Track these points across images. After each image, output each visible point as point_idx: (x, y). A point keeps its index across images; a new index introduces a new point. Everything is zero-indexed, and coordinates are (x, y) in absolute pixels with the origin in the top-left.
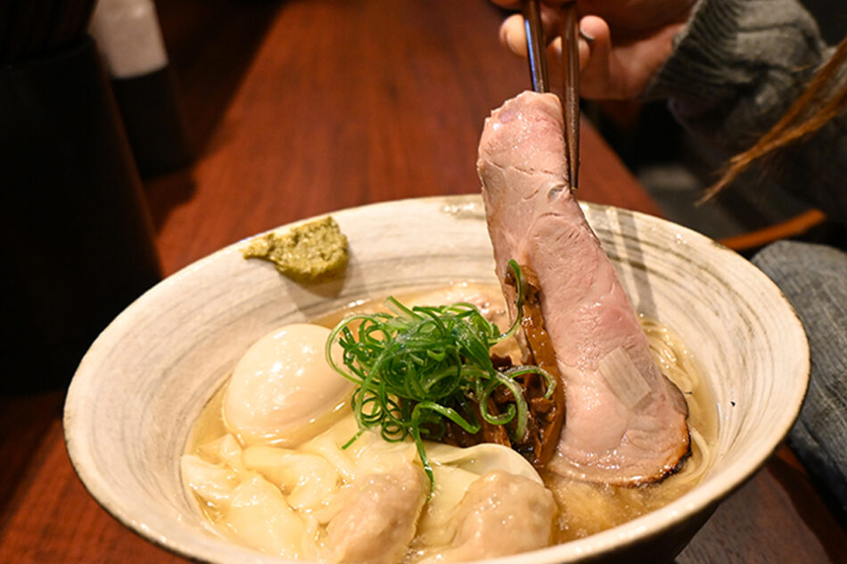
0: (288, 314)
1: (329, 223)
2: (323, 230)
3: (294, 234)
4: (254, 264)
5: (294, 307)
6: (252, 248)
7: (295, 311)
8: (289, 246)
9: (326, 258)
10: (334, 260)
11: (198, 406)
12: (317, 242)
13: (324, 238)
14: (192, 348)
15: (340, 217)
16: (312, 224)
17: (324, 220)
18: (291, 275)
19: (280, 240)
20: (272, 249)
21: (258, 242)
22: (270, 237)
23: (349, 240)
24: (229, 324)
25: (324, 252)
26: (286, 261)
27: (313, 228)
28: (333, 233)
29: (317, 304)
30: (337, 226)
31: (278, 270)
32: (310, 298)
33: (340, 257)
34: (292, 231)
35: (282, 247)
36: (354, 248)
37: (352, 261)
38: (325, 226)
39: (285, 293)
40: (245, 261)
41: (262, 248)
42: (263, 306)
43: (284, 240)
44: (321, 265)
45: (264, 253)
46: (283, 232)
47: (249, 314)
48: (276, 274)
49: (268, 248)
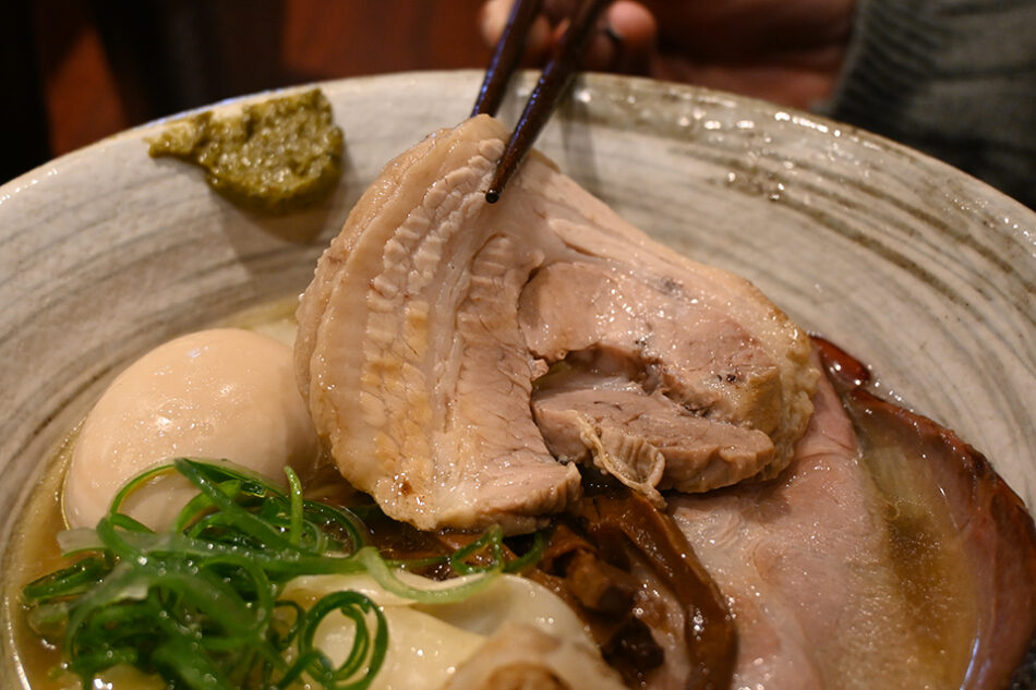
0: (220, 267)
1: (315, 104)
2: (302, 116)
3: (247, 118)
4: (164, 169)
5: (230, 253)
6: (167, 137)
7: (231, 263)
8: (234, 139)
9: (300, 169)
10: (314, 173)
11: (23, 431)
12: (287, 138)
13: (301, 130)
14: (31, 319)
15: (338, 92)
16: (282, 100)
17: (306, 95)
18: (232, 195)
19: (220, 127)
20: (203, 142)
21: (178, 127)
22: (206, 118)
23: (348, 136)
24: (105, 279)
25: (299, 159)
26: (226, 167)
27: (282, 109)
28: (318, 122)
29: (273, 253)
30: (328, 109)
31: (209, 182)
32: (260, 239)
33: (324, 171)
34: (245, 112)
35: (221, 142)
36: (357, 154)
37: (348, 179)
38: (307, 107)
39: (216, 227)
40: (151, 162)
41: (185, 136)
42: (173, 249)
43: (228, 124)
44: (284, 180)
45: (188, 149)
46: (229, 111)
47: (146, 261)
48: (204, 189)
49: (196, 139)
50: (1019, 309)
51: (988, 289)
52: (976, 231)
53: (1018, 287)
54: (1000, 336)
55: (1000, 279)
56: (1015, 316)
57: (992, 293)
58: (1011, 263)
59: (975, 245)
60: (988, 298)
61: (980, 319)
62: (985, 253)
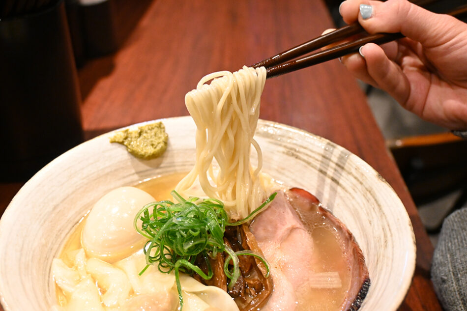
0: (130, 175)
1: (160, 126)
2: (156, 129)
3: (139, 131)
4: (114, 146)
5: (133, 171)
6: (115, 137)
7: (133, 174)
8: (135, 137)
9: (155, 146)
10: (158, 148)
11: (70, 226)
12: (151, 137)
13: (155, 135)
14: (73, 193)
15: (167, 122)
16: (150, 125)
17: (157, 124)
18: (134, 154)
19: (131, 133)
20: (126, 138)
21: (118, 134)
22: (127, 131)
23: (169, 136)
24: (96, 179)
25: (154, 143)
26: (132, 145)
27: (150, 128)
28: (161, 132)
29: (147, 171)
30: (164, 128)
31: (127, 150)
32: (142, 166)
33: (162, 147)
34: (139, 128)
35: (131, 138)
36: (172, 141)
37: (169, 148)
38: (158, 127)
39: (129, 163)
40: (110, 144)
41: (121, 137)
42: (116, 170)
43: (134, 133)
44: (150, 150)
45: (121, 140)
46: (134, 128)
47: (108, 174)
48: (126, 152)
49: (124, 137)
50: (364, 196)
51: (356, 189)
52: (353, 171)
53: (364, 189)
54: (358, 204)
55: (359, 186)
56: (363, 198)
57: (357, 190)
58: (362, 182)
59: (353, 175)
60: (356, 192)
61: (353, 198)
62: (356, 178)
